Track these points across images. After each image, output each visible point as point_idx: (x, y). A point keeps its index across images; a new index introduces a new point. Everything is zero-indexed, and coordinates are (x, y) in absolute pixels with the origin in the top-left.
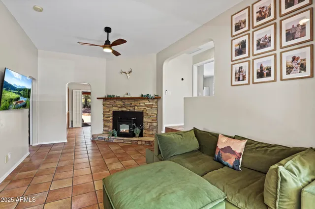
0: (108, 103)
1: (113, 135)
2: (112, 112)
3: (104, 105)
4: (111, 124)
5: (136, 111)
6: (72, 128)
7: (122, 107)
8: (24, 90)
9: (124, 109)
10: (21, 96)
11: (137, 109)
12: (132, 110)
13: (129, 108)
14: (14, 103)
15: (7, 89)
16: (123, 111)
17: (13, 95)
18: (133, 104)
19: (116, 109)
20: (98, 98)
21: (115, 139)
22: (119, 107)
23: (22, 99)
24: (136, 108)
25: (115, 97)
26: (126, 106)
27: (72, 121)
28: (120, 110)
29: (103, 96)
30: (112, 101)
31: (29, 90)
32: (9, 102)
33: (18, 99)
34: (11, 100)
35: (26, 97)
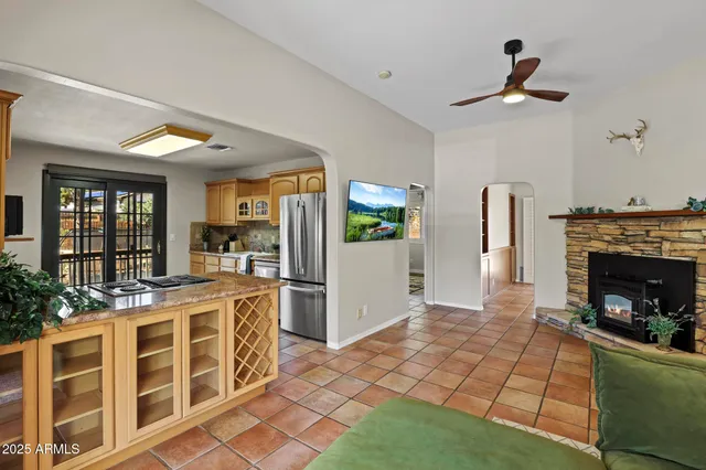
0: (580, 229)
1: (585, 321)
2: (586, 254)
3: (567, 233)
4: (585, 289)
5: (665, 256)
6: (522, 283)
7: (617, 242)
8: (390, 210)
9: (624, 249)
10: (384, 219)
11: (668, 252)
12: (649, 251)
13: (642, 246)
14: (370, 231)
15: (356, 212)
16: (618, 255)
17: (367, 219)
18: (652, 234)
19: (598, 246)
20: (551, 217)
21: (590, 333)
22: (609, 242)
23: (384, 224)
24: (666, 246)
25: (596, 211)
26: (630, 239)
27: (522, 268)
28: (611, 249)
29: (566, 212)
30: (588, 225)
31: (402, 210)
32: (360, 230)
33: (378, 224)
34: (364, 227)
35: (394, 221)
